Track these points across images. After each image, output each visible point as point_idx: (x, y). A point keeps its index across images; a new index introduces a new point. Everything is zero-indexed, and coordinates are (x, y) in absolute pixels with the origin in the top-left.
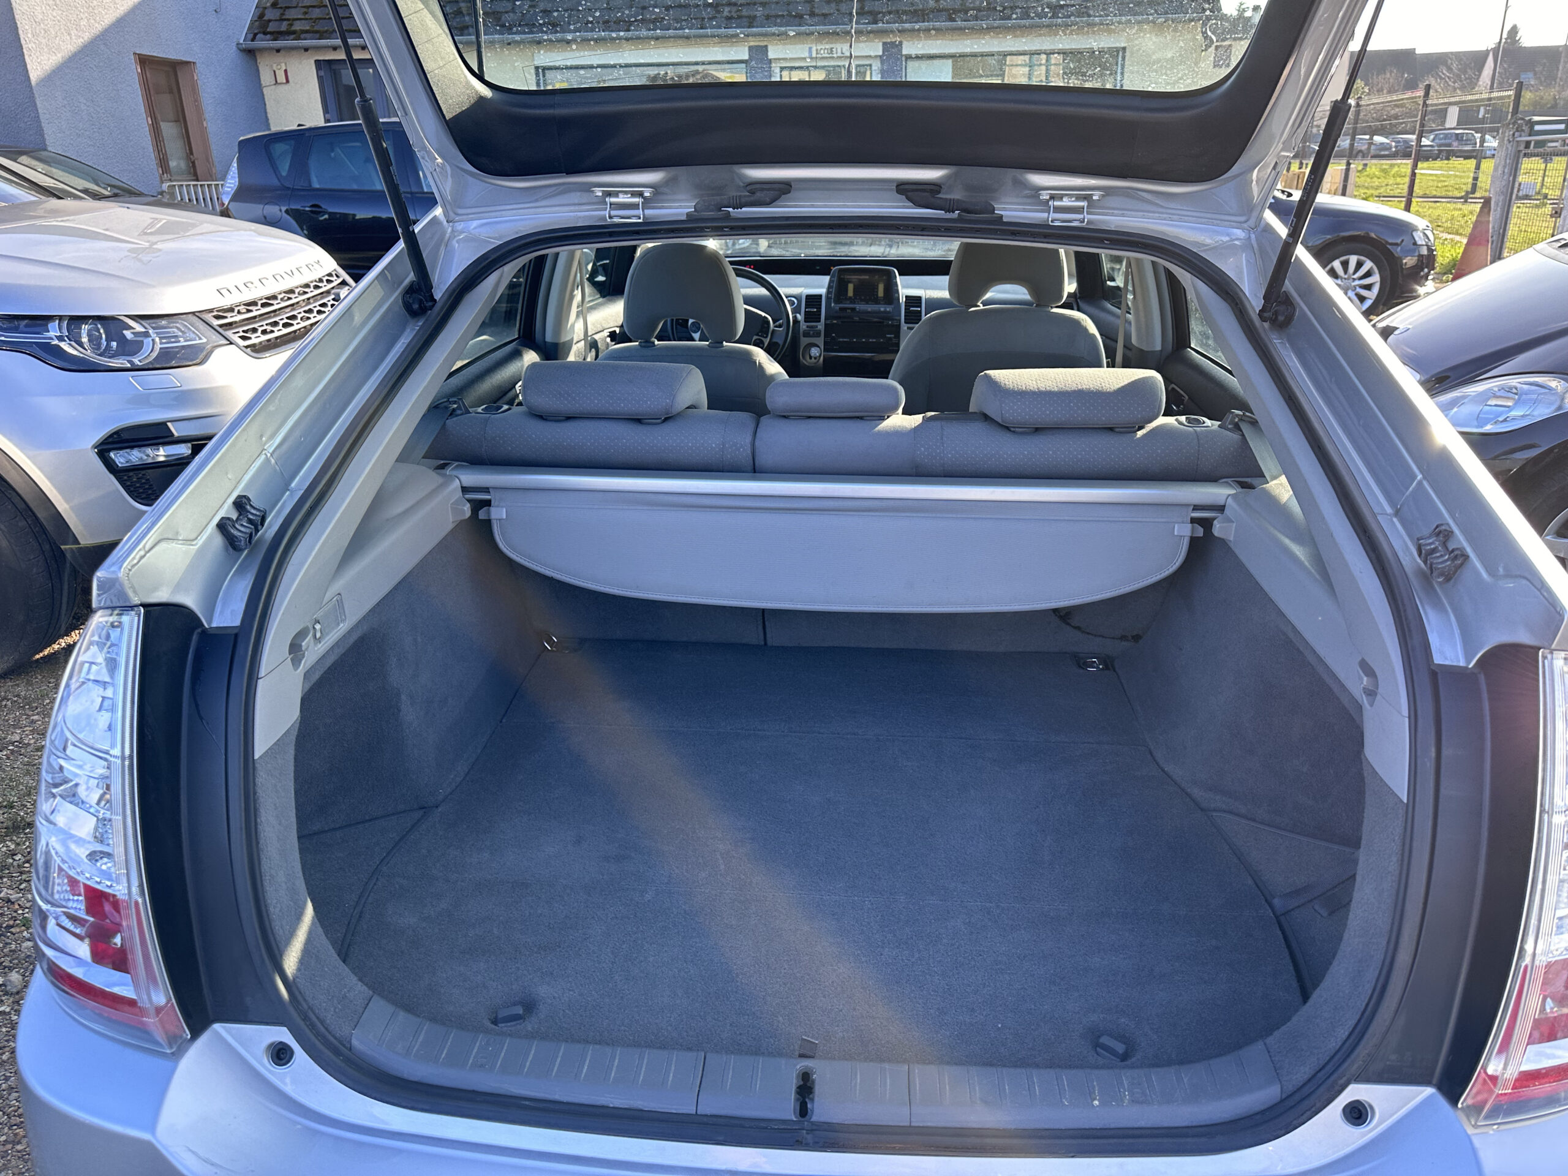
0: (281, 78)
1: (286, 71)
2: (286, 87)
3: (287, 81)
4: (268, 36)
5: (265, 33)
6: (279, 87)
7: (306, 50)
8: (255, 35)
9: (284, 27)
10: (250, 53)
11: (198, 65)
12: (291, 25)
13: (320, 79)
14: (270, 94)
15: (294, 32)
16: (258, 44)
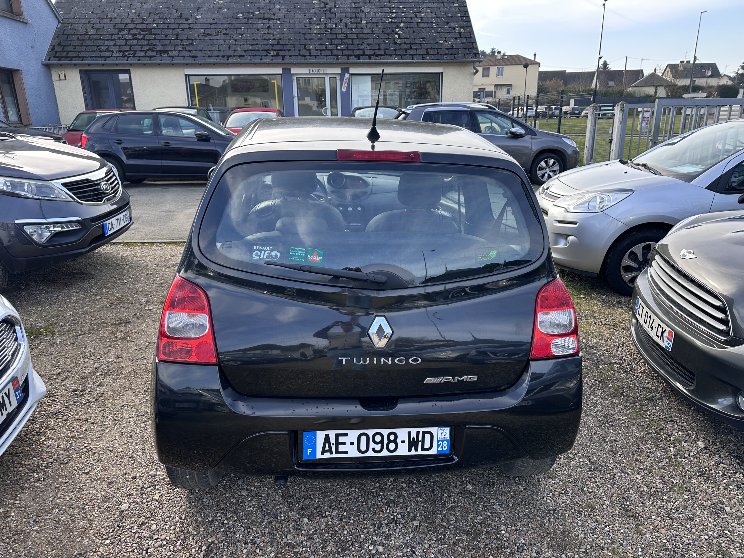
0: (62, 77)
1: (65, 74)
2: (65, 81)
3: (66, 79)
4: (57, 59)
5: (55, 57)
6: (62, 81)
7: (75, 65)
8: (50, 58)
9: (64, 54)
10: (48, 66)
11: (23, 71)
12: (68, 54)
13: (82, 78)
14: (56, 84)
15: (69, 57)
16: (51, 62)
